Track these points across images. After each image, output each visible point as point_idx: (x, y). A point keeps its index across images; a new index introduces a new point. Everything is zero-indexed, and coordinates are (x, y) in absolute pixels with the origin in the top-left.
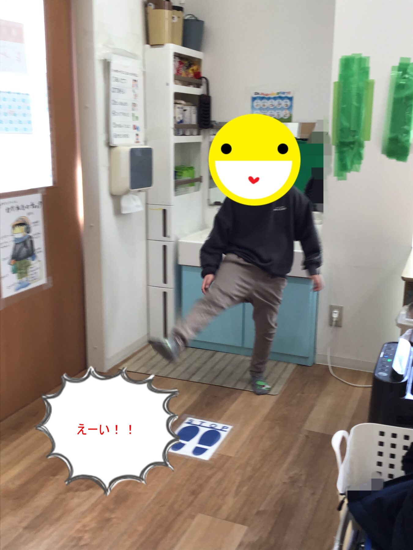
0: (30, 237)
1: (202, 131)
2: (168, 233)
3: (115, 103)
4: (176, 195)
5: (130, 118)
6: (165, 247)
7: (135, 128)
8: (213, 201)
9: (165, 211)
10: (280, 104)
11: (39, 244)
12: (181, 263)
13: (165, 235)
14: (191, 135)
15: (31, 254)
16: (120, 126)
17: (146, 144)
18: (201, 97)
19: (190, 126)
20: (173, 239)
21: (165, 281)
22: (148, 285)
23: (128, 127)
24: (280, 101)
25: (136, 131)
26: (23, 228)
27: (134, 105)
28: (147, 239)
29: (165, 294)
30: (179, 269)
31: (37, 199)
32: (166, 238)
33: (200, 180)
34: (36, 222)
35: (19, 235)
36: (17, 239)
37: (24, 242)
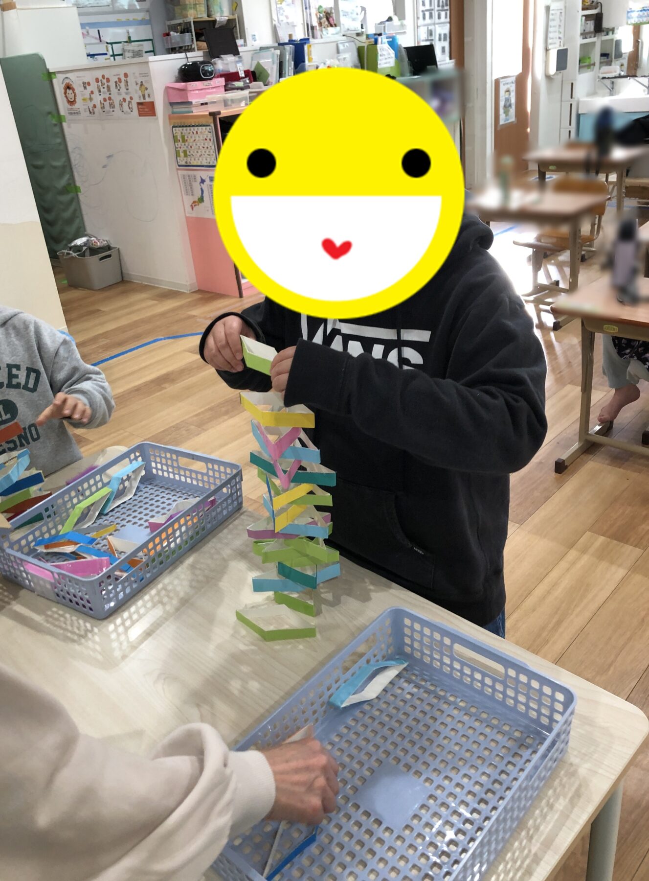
0: (510, 97)
1: (597, 35)
2: (573, 97)
3: (551, 27)
4: (579, 73)
5: (557, 33)
6: (571, 105)
7: (560, 38)
8: (601, 78)
9: (572, 84)
10: (644, 14)
11: (513, 101)
12: (580, 112)
13: (572, 97)
14: (590, 37)
15: (510, 106)
16: (553, 38)
17: (564, 46)
18: (597, 14)
19: (590, 33)
20: (576, 99)
21: (570, 125)
22: (560, 128)
23: (556, 38)
24: (644, 12)
25: (560, 40)
26: (509, 92)
27: (560, 26)
28: (561, 101)
29: (570, 132)
30: (578, 116)
31: (514, 79)
32: (573, 99)
33: (594, 64)
34: (513, 91)
35: (507, 96)
36: (506, 98)
37: (507, 100)
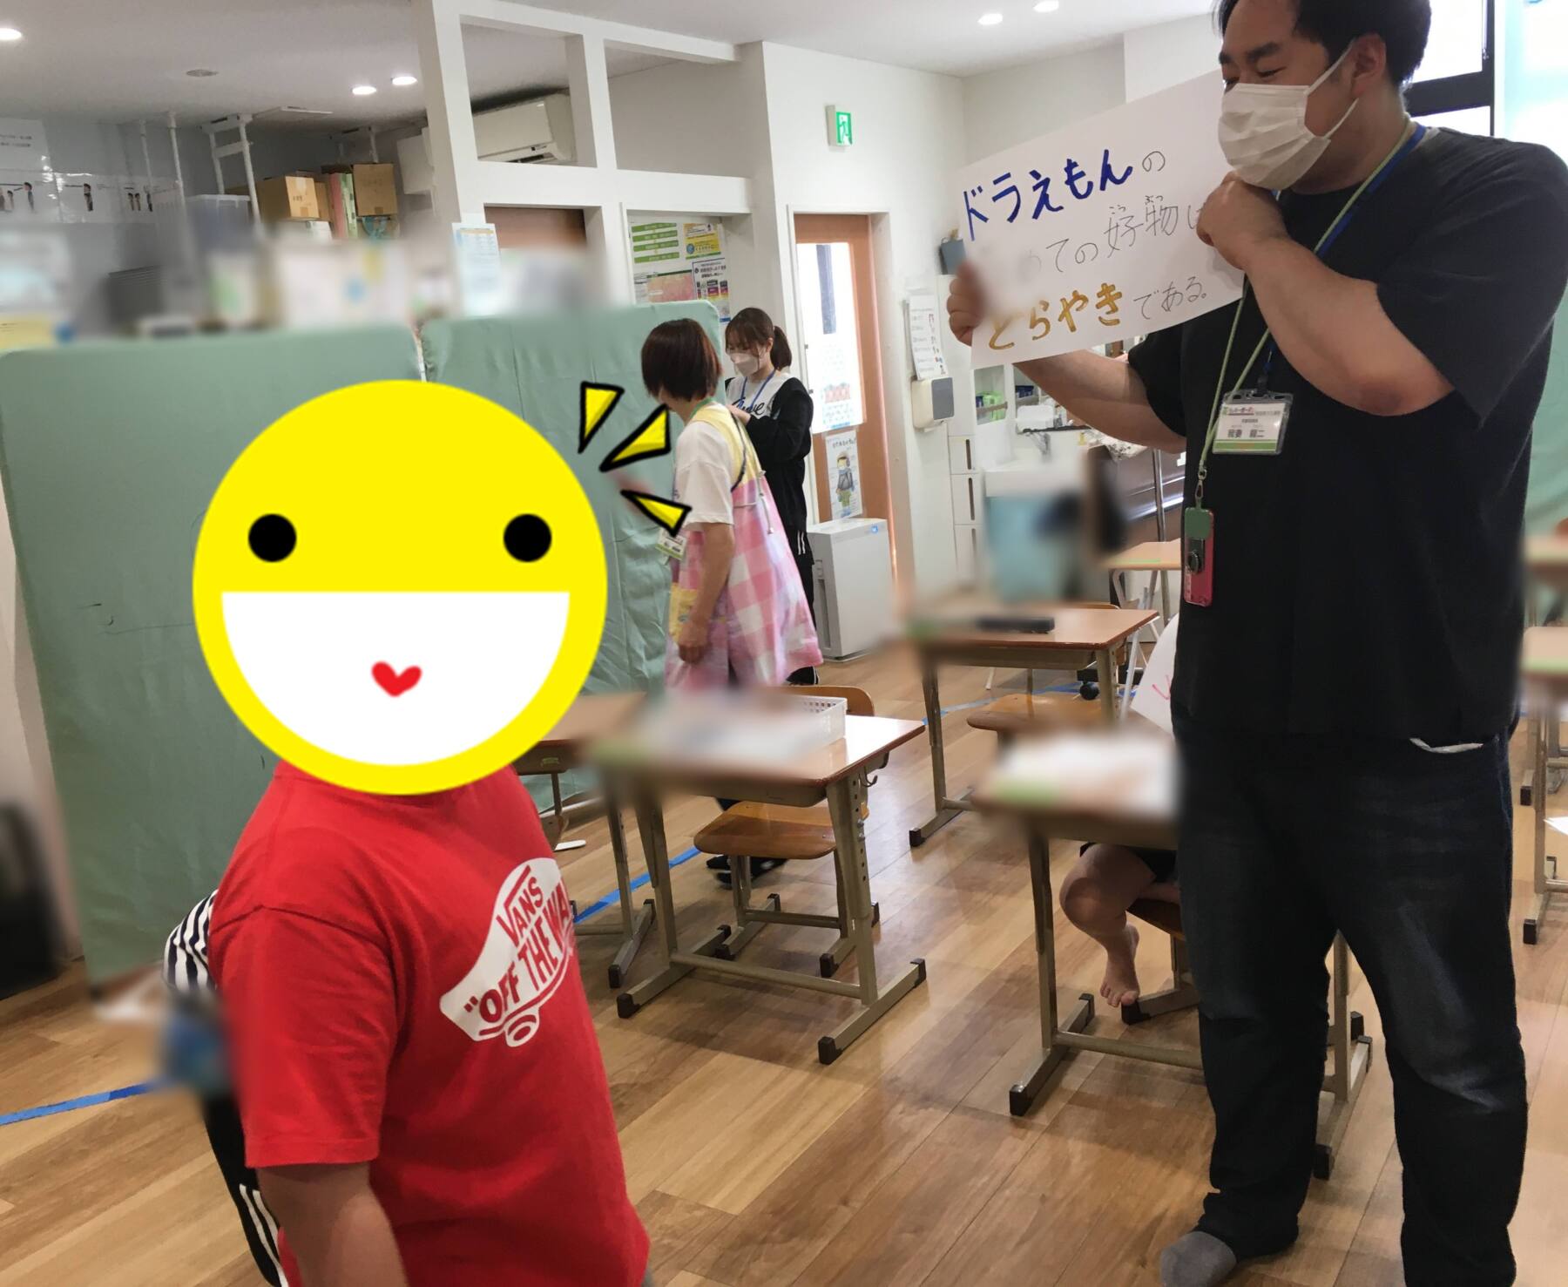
0: (850, 470)
2: (973, 465)
3: (916, 340)
4: (979, 424)
5: (932, 350)
6: (970, 480)
7: (937, 360)
8: (1022, 430)
9: (968, 442)
11: (856, 476)
12: (988, 495)
13: (969, 467)
15: (851, 485)
16: (922, 361)
17: (946, 374)
20: (978, 470)
21: (973, 517)
22: (955, 524)
23: (930, 360)
25: (939, 363)
26: (845, 460)
27: (932, 338)
28: (951, 474)
29: (974, 530)
30: (987, 501)
31: (852, 435)
32: (971, 470)
33: (1005, 406)
34: (853, 456)
35: (843, 468)
36: (840, 471)
37: (846, 474)
